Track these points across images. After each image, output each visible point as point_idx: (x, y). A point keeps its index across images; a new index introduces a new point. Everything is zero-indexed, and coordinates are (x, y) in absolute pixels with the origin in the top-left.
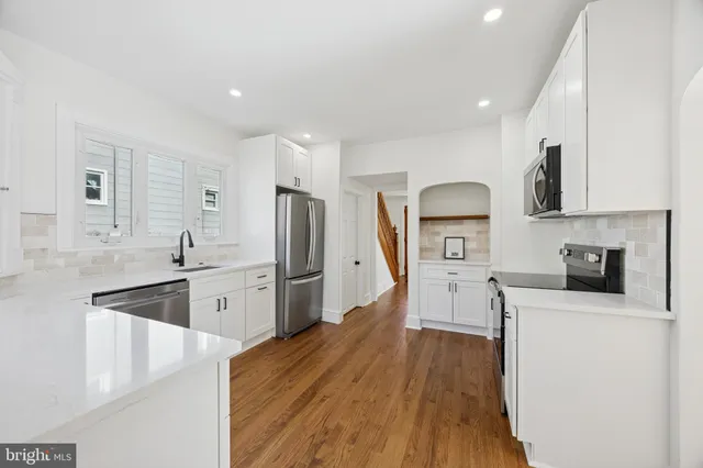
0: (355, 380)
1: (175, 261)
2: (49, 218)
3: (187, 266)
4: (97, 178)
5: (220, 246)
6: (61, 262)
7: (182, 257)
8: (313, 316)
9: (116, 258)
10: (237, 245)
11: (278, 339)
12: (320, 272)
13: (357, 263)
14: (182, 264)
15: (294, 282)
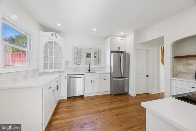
0: (116, 115)
1: (88, 70)
2: (68, 62)
3: (90, 72)
4: (96, 54)
5: (100, 68)
6: (70, 69)
7: (89, 69)
8: (126, 91)
9: (78, 69)
10: (104, 67)
11: (111, 94)
12: (128, 77)
13: (147, 76)
14: (90, 71)
15: (114, 79)
